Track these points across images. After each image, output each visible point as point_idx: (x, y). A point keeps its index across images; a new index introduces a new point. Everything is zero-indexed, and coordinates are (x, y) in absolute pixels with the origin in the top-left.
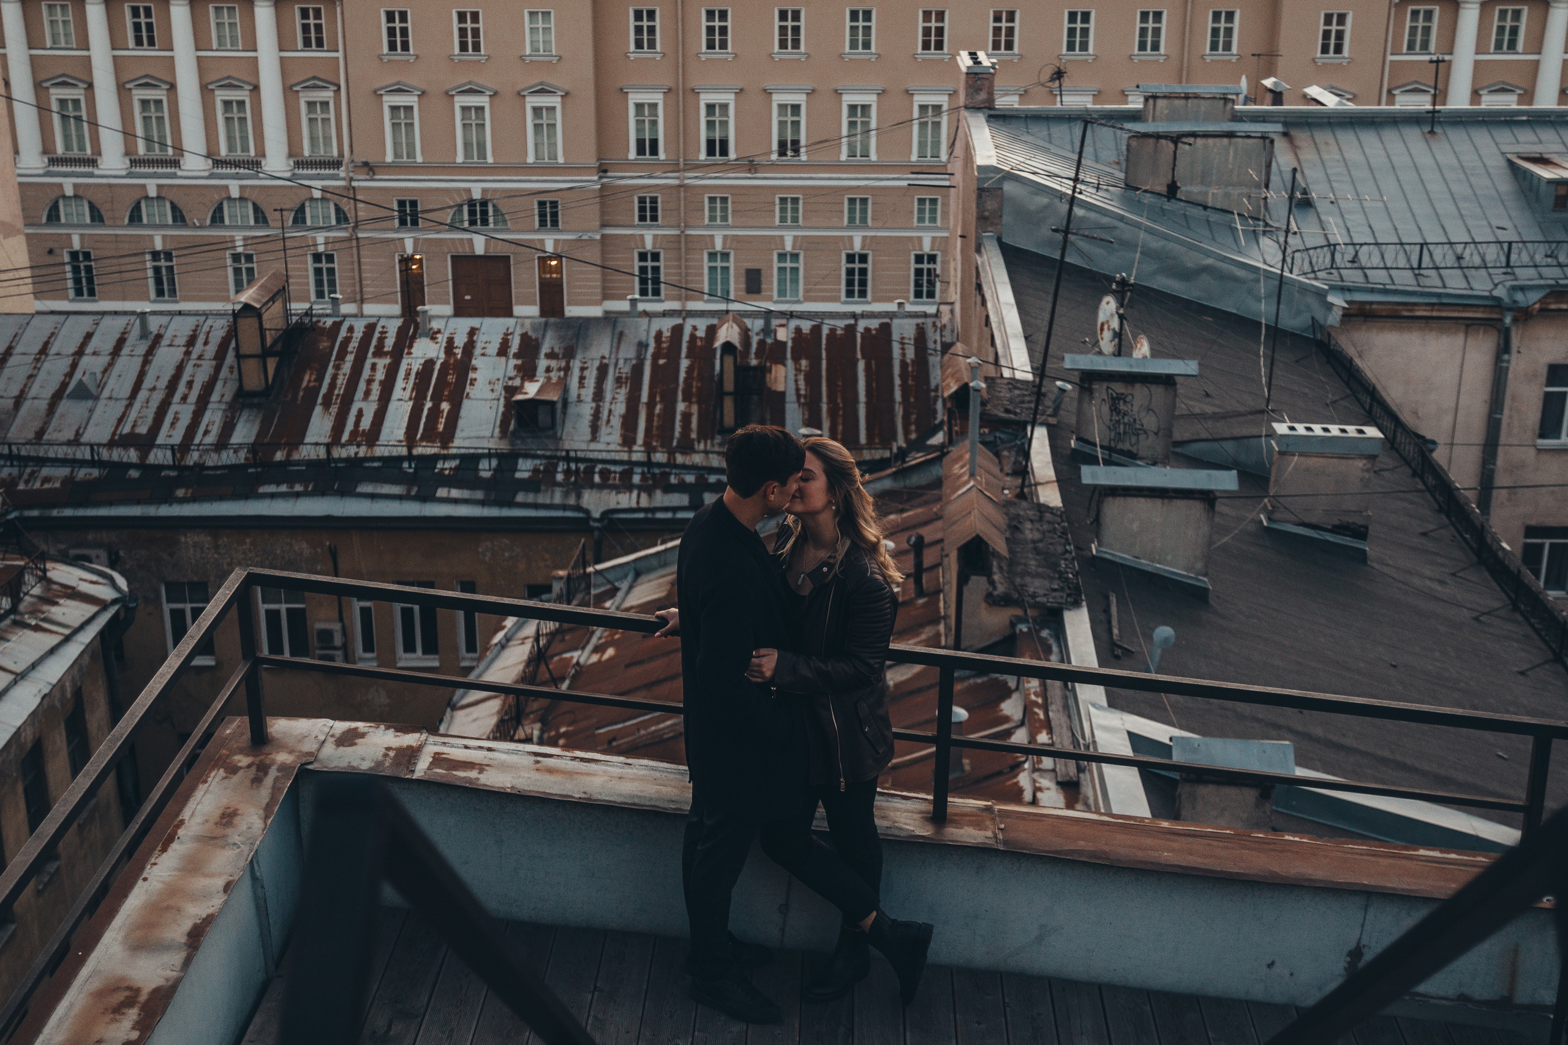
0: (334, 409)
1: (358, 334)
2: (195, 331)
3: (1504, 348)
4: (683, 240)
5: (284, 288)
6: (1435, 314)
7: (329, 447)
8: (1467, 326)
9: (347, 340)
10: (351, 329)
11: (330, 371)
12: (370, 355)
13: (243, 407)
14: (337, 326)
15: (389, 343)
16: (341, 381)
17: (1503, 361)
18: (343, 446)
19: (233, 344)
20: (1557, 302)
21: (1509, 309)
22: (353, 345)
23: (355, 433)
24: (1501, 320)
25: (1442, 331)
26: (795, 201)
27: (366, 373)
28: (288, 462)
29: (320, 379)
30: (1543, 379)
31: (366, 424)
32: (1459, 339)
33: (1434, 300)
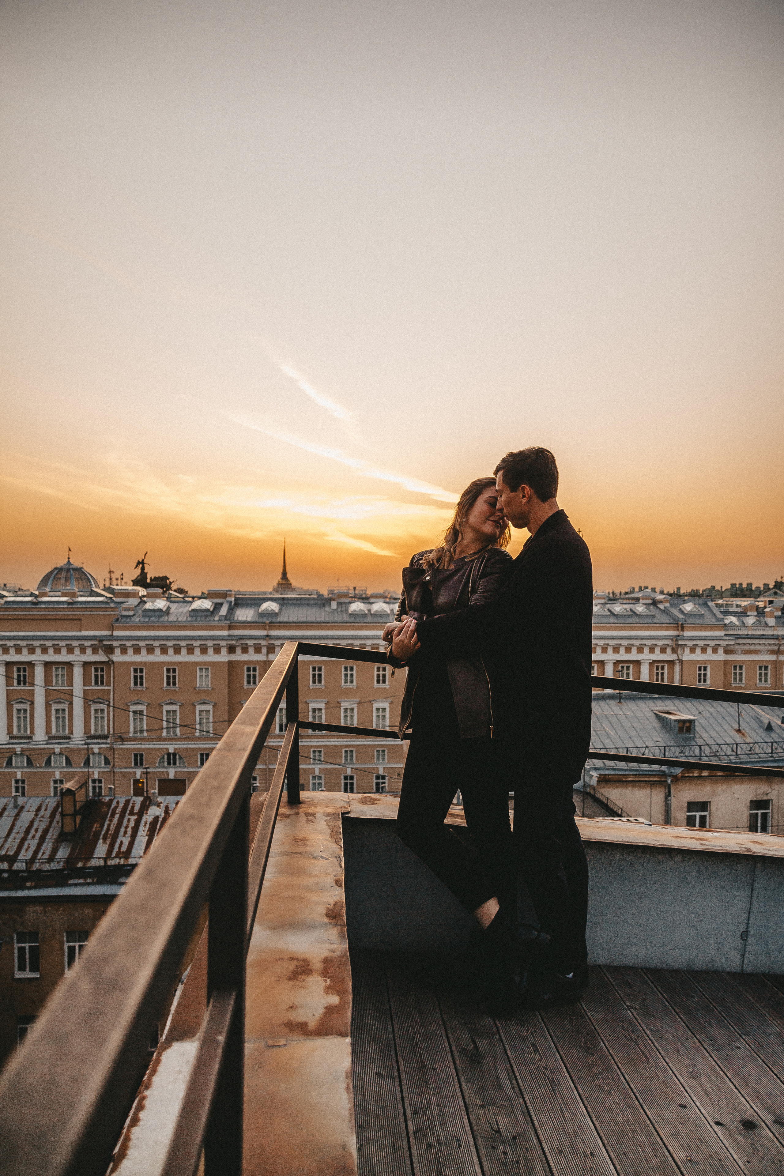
0: (108, 841)
1: (121, 805)
2: (41, 804)
3: (668, 795)
4: (268, 770)
5: (86, 782)
6: (637, 779)
7: (105, 860)
8: (651, 785)
9: (116, 807)
10: (118, 802)
11: (107, 822)
12: (127, 814)
13: (62, 842)
14: (111, 801)
15: (137, 809)
16: (112, 827)
17: (668, 801)
18: (113, 859)
19: (60, 810)
20: (688, 773)
21: (670, 776)
22: (119, 810)
23: (118, 853)
24: (666, 781)
25: (640, 787)
26: (320, 752)
27: (125, 823)
28: (84, 868)
29: (102, 826)
30: (686, 809)
31: (124, 848)
32: (648, 791)
33: (636, 773)
